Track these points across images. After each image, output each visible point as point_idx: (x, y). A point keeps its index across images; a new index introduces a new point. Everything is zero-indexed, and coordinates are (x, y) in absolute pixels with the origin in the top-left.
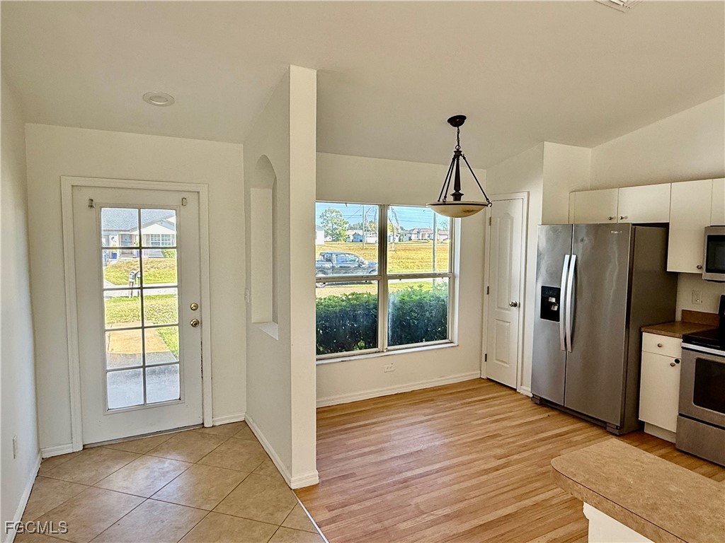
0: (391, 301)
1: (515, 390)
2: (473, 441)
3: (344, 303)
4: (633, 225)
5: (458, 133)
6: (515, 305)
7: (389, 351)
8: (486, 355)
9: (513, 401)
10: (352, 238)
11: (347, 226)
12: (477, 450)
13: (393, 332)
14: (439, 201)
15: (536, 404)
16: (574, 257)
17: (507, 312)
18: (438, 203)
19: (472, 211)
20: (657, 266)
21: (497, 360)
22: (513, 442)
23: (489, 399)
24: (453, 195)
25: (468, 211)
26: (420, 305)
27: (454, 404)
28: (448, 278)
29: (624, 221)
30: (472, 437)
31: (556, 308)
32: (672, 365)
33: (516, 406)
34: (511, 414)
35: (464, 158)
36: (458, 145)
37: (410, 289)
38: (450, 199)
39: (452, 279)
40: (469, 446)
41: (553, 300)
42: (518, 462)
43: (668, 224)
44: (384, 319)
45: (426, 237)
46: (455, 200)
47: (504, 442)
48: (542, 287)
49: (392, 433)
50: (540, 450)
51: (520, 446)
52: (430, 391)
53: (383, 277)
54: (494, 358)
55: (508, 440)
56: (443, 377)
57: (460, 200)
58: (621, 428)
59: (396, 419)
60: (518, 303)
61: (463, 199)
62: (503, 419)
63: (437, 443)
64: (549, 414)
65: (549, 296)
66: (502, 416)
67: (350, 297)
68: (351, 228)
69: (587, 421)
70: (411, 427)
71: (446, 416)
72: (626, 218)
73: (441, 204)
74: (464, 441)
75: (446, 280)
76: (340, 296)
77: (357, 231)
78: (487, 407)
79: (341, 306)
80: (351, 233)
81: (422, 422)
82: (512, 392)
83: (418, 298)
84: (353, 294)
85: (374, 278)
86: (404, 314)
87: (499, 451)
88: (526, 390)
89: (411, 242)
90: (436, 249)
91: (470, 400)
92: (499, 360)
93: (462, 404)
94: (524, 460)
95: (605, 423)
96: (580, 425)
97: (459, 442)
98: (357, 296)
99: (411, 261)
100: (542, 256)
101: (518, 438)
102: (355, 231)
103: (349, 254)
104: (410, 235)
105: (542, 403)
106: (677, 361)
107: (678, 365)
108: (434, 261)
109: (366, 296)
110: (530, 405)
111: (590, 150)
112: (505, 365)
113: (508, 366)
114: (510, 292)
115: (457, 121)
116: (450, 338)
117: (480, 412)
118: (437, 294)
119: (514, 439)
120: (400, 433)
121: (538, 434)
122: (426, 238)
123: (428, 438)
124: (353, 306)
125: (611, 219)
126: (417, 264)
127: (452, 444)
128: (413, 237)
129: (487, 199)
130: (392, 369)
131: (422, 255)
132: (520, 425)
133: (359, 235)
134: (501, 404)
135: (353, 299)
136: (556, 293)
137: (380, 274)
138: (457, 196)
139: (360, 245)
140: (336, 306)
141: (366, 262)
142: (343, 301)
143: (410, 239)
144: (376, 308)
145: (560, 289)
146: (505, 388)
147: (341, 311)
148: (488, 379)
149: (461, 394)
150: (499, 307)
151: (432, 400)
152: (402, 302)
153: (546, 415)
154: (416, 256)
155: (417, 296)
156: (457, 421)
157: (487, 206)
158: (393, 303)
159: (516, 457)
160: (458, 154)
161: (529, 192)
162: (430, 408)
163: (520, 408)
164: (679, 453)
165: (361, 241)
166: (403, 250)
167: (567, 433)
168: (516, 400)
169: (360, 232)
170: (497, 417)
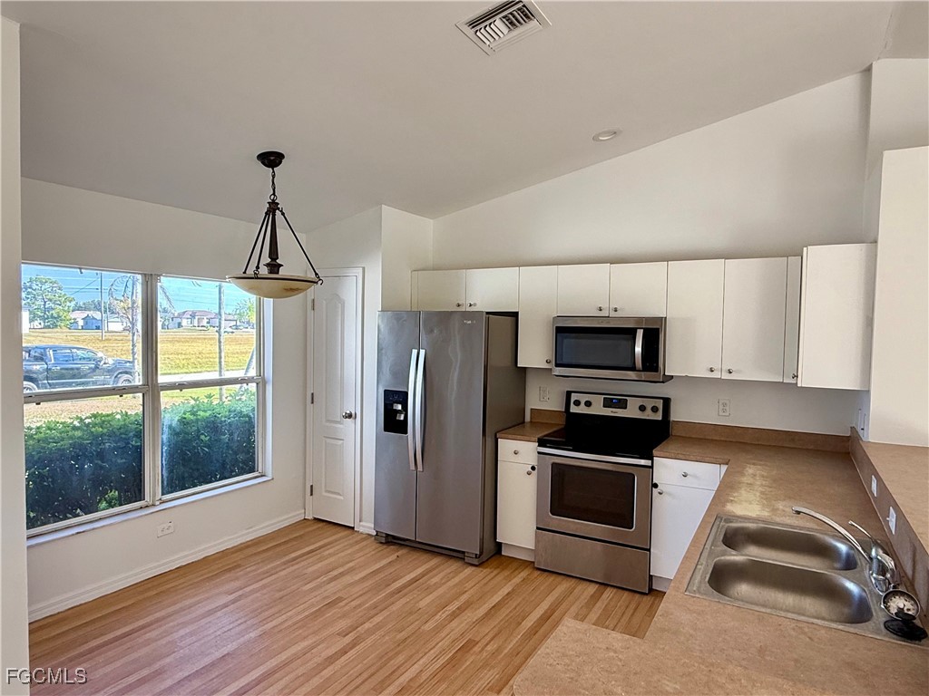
0: (166, 422)
1: (353, 528)
2: (307, 617)
3: (78, 433)
4: (488, 313)
5: (274, 177)
6: (350, 416)
7: (164, 502)
8: (312, 486)
9: (351, 546)
10: (81, 323)
11: (73, 304)
12: (316, 628)
13: (171, 471)
14: (245, 273)
15: (381, 543)
16: (422, 352)
17: (339, 426)
18: (244, 275)
19: (297, 289)
20: (508, 362)
21: (327, 491)
22: (360, 606)
23: (320, 548)
24: (268, 265)
25: (291, 290)
26: (214, 426)
27: (272, 565)
28: (255, 384)
29: (473, 309)
30: (304, 610)
31: (402, 418)
32: (529, 474)
33: (358, 551)
34: (351, 564)
35: (283, 214)
36: (274, 194)
37: (192, 402)
38: (264, 271)
39: (261, 385)
40: (300, 628)
41: (399, 407)
42: (370, 632)
43: (517, 313)
44: (154, 453)
45: (204, 322)
46: (271, 272)
47: (347, 608)
48: (385, 391)
49: (176, 636)
50: (394, 608)
51: (369, 609)
52: (233, 553)
53: (151, 389)
54: (323, 490)
55: (354, 604)
56: (251, 528)
57: (278, 273)
58: (480, 555)
59: (182, 609)
60: (353, 413)
61: (283, 272)
62: (342, 574)
63: (253, 635)
64: (399, 553)
65: (394, 401)
66: (341, 570)
67: (87, 421)
68: (78, 308)
69: (442, 554)
70: (209, 619)
71: (264, 587)
72: (475, 305)
73: (247, 278)
74: (294, 620)
75: (253, 387)
76: (69, 421)
77: (91, 313)
78: (320, 560)
79: (71, 438)
80: (79, 316)
81: (225, 606)
82: (348, 532)
83: (207, 414)
84: (94, 416)
85: (133, 390)
86: (189, 441)
87: (343, 624)
88: (367, 527)
89: (181, 329)
90: (222, 340)
91: (293, 555)
92: (329, 492)
93: (285, 563)
94: (378, 627)
95: (464, 552)
96: (435, 561)
97: (286, 625)
98: (103, 420)
99: (184, 357)
100: (383, 351)
101: (365, 597)
102: (88, 312)
103: (78, 349)
104: (179, 320)
105: (390, 541)
106: (533, 468)
107: (535, 472)
108: (220, 358)
109: (118, 417)
110: (373, 547)
111: (431, 221)
112: (339, 497)
113: (342, 498)
114: (342, 398)
115: (271, 159)
116: (260, 470)
117: (310, 569)
118: (239, 407)
119: (361, 600)
120: (191, 634)
121: (389, 585)
122: (205, 324)
123: (238, 629)
124: (95, 437)
125: (459, 305)
126: (192, 361)
127: (276, 630)
128: (184, 323)
129: (316, 274)
130: (170, 531)
131: (201, 349)
132: (363, 579)
133: (94, 318)
134: (337, 552)
135: (95, 425)
136: (403, 397)
137: (146, 384)
138: (274, 267)
139: (97, 333)
140: (63, 439)
141: (110, 361)
142: (75, 428)
143: (180, 325)
144: (140, 435)
145: (407, 393)
146: (339, 529)
147: (73, 446)
148: (315, 519)
149: (278, 549)
150: (328, 421)
151: (239, 566)
152: (183, 421)
153: (393, 557)
154: (190, 350)
155: (205, 411)
156: (280, 590)
157: (317, 283)
158: (170, 427)
159: (367, 625)
160: (273, 207)
161: (364, 268)
162: (237, 579)
163: (361, 554)
164: (539, 572)
165: (98, 328)
166: (170, 341)
167: (423, 575)
168: (357, 543)
169: (97, 315)
170: (335, 573)
